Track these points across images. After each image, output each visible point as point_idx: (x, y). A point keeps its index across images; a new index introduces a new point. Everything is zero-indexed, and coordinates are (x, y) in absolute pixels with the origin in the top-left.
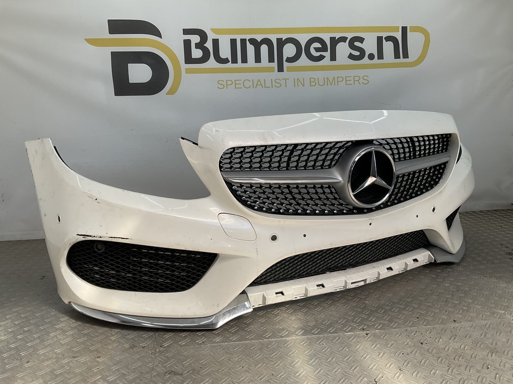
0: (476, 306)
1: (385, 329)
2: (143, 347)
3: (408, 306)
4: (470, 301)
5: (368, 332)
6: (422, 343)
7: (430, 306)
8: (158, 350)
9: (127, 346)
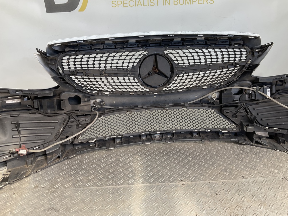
0: (261, 166)
1: (196, 181)
2: (42, 188)
3: (215, 163)
4: (257, 161)
5: (184, 183)
6: (217, 194)
7: (230, 164)
8: (50, 190)
9: (33, 186)
